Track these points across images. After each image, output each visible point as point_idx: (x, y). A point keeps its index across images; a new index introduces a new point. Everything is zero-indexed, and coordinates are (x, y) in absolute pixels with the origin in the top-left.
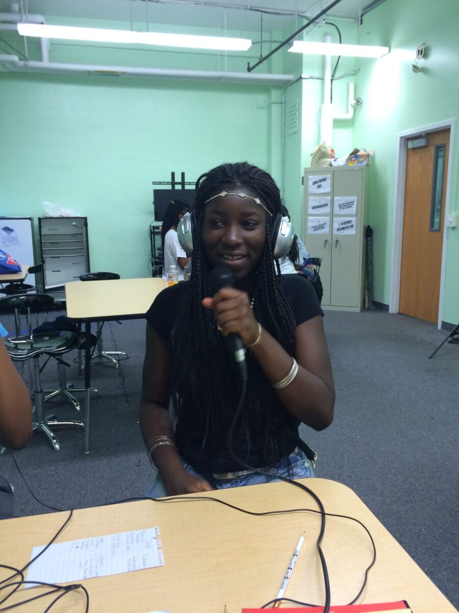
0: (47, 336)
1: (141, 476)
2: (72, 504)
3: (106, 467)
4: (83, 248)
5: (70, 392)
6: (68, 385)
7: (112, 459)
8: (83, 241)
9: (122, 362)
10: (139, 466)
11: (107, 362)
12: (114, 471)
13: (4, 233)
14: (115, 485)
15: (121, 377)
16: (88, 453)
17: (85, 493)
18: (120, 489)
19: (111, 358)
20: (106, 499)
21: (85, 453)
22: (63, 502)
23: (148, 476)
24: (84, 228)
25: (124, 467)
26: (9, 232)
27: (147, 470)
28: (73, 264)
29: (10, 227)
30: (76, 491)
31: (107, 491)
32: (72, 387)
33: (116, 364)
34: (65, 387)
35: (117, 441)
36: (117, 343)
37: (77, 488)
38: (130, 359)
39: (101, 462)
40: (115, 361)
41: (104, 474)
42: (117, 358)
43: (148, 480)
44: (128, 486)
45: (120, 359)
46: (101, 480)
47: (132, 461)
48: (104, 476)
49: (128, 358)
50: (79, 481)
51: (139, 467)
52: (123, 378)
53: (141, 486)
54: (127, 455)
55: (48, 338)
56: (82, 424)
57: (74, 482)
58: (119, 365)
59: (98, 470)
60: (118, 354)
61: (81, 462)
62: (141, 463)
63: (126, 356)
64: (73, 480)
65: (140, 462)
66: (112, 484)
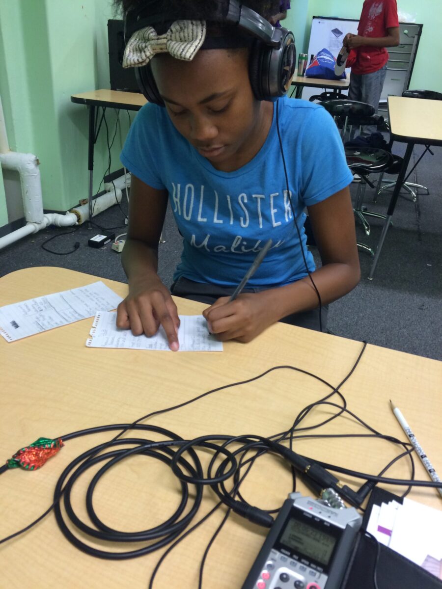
0: (359, 152)
1: (423, 321)
2: (349, 322)
3: (387, 299)
4: (408, 62)
5: (363, 214)
6: (363, 207)
7: (395, 293)
8: (410, 54)
9: (420, 197)
10: (422, 309)
11: (405, 193)
12: (394, 305)
13: (333, 35)
14: (393, 319)
15: (417, 212)
16: (371, 279)
17: (363, 316)
18: (398, 325)
19: (410, 189)
20: (383, 329)
21: (368, 278)
22: (341, 317)
23: (430, 323)
24: (416, 37)
25: (406, 305)
26: (337, 35)
27: (430, 316)
28: (392, 79)
29: (340, 29)
30: (355, 311)
31: (384, 322)
32: (365, 210)
33: (414, 197)
34: (361, 208)
35: (402, 277)
36: (418, 175)
37: (356, 309)
38: (430, 196)
39: (383, 292)
40: (414, 194)
41: (384, 305)
42: (416, 191)
43: (429, 327)
44: (407, 325)
45: (419, 193)
46: (380, 310)
47: (415, 302)
48: (384, 306)
49: (428, 194)
50: (359, 303)
51: (421, 311)
52: (419, 214)
53: (421, 329)
54: (410, 293)
55: (359, 153)
56: (370, 250)
57: (354, 302)
58: (418, 199)
59: (379, 299)
60: (417, 188)
61: (364, 285)
62: (424, 308)
63: (426, 192)
64: (353, 301)
65: (423, 306)
66: (390, 317)
